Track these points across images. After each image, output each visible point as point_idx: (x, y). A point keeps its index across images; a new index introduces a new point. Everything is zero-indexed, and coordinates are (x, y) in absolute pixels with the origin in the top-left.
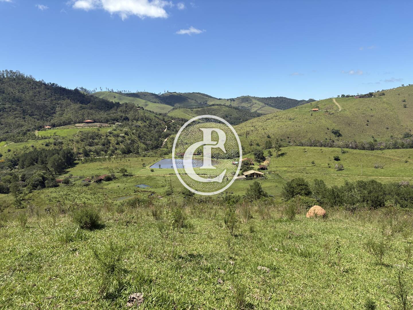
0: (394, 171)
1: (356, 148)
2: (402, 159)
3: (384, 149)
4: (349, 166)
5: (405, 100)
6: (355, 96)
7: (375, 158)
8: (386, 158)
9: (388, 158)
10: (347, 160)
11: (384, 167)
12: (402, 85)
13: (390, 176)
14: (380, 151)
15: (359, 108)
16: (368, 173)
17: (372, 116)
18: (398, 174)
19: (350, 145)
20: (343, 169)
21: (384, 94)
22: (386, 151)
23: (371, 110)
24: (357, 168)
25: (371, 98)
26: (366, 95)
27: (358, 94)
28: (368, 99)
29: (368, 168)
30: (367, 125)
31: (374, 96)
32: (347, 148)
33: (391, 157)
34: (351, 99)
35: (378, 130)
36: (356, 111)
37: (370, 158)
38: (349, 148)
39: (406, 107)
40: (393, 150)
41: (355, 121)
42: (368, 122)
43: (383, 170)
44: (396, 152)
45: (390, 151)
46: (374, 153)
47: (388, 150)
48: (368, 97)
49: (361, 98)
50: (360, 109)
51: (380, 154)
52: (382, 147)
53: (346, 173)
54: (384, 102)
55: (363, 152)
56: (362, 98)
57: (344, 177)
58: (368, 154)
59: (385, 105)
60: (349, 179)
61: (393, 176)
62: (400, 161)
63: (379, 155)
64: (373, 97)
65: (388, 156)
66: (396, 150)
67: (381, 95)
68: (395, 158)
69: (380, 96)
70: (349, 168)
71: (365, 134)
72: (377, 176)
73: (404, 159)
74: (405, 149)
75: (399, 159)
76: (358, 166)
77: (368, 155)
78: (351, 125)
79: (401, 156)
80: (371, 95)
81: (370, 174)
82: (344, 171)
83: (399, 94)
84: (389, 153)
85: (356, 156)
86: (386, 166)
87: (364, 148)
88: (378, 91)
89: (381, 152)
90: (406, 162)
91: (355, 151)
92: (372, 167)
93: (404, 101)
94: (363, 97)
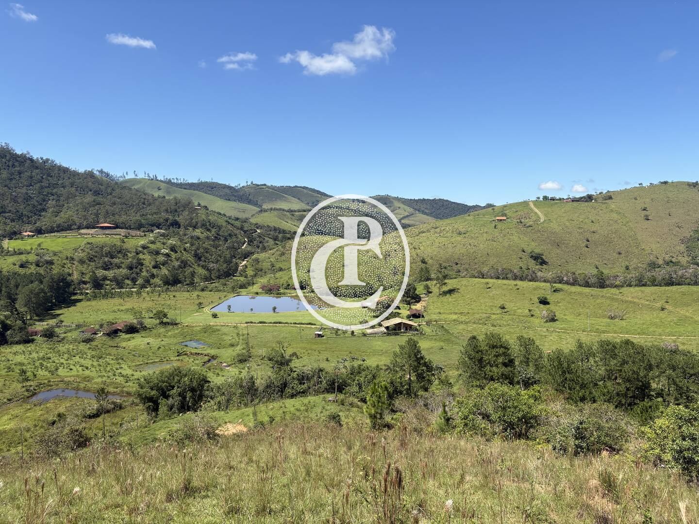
0: (643, 324)
1: (574, 283)
2: (655, 304)
3: (622, 286)
4: (565, 315)
5: (646, 208)
6: (564, 199)
7: (608, 302)
8: (626, 302)
9: (631, 302)
10: (560, 305)
11: (624, 318)
12: (640, 184)
13: (639, 334)
14: (615, 289)
15: (573, 219)
16: (600, 327)
17: (594, 232)
18: (651, 330)
19: (565, 279)
20: (557, 320)
21: (610, 198)
22: (625, 290)
23: (592, 222)
24: (578, 318)
25: (591, 203)
26: (581, 198)
27: (569, 196)
28: (586, 204)
29: (597, 319)
30: (587, 247)
31: (596, 200)
32: (560, 283)
33: (635, 300)
34: (558, 203)
35: (604, 255)
36: (567, 224)
37: (598, 301)
38: (564, 283)
39: (648, 219)
40: (637, 288)
41: (567, 239)
42: (588, 241)
43: (624, 323)
44: (643, 292)
45: (632, 289)
46: (606, 293)
47: (628, 288)
48: (585, 201)
49: (574, 202)
50: (574, 221)
51: (615, 294)
52: (618, 283)
53: (562, 326)
54: (612, 211)
55: (587, 290)
56: (576, 203)
57: (560, 334)
58: (595, 294)
59: (615, 216)
60: (568, 337)
61: (644, 333)
62: (652, 309)
63: (614, 296)
64: (593, 201)
65: (630, 299)
66: (643, 288)
67: (607, 199)
68: (643, 302)
69: (605, 200)
70: (566, 317)
71: (583, 261)
72: (615, 332)
73: (658, 305)
74: (656, 287)
75: (649, 305)
76: (580, 315)
77: (595, 296)
78: (560, 245)
79: (652, 299)
80: (589, 198)
81: (604, 328)
82: (557, 322)
83: (636, 199)
84: (632, 293)
85: (576, 298)
86: (627, 316)
87: (587, 285)
88: (601, 193)
89: (618, 291)
90: (663, 309)
91: (574, 289)
92: (604, 317)
93: (645, 210)
94: (578, 201)
